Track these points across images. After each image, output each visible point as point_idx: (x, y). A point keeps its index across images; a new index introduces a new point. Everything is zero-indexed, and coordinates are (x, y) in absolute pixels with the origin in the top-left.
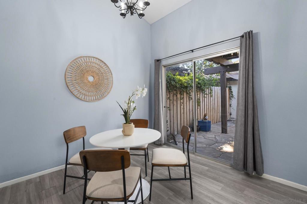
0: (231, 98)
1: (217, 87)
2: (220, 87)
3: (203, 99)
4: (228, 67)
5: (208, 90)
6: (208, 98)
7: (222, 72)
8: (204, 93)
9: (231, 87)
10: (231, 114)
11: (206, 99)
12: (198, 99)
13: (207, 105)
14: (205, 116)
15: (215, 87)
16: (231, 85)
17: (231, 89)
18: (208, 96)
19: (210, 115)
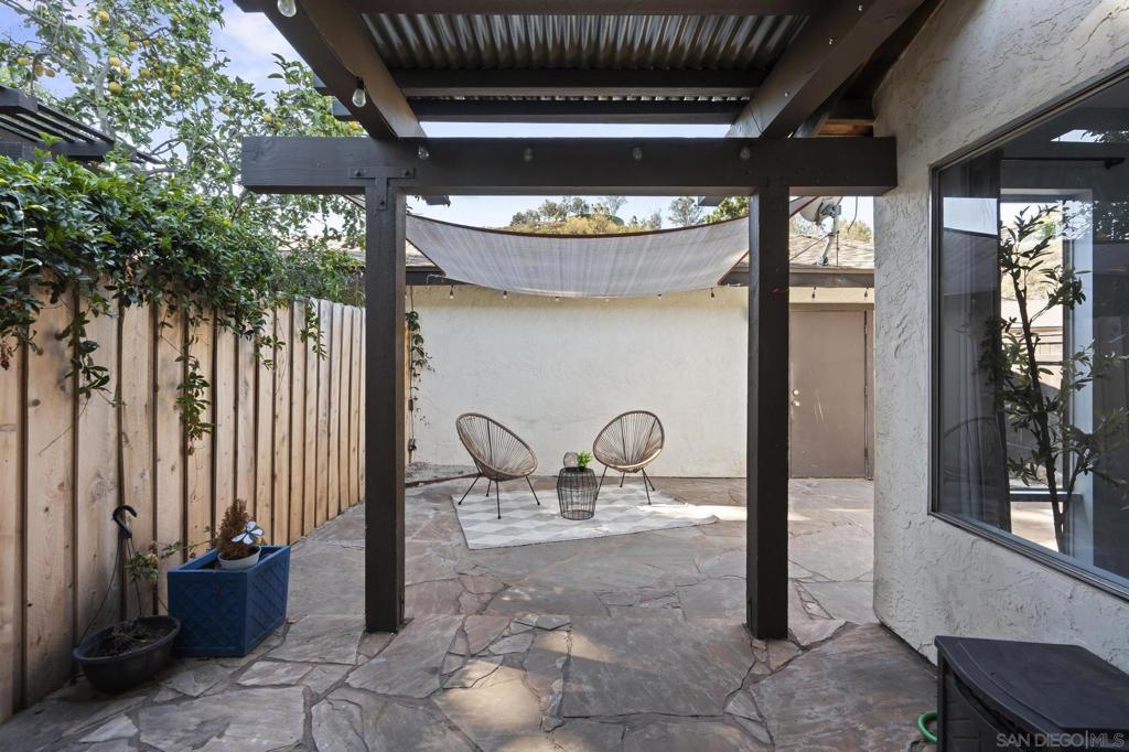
0: (418, 369)
1: (348, 309)
2: (364, 310)
3: (247, 374)
4: (423, 154)
5: (283, 314)
6: (283, 368)
7: (380, 184)
8: (255, 331)
9: (417, 317)
10: (414, 447)
11: (265, 374)
12: (189, 381)
13: (274, 416)
14: (236, 519)
15: (338, 306)
16: (420, 304)
17: (416, 327)
18: (283, 353)
19: (296, 480)
